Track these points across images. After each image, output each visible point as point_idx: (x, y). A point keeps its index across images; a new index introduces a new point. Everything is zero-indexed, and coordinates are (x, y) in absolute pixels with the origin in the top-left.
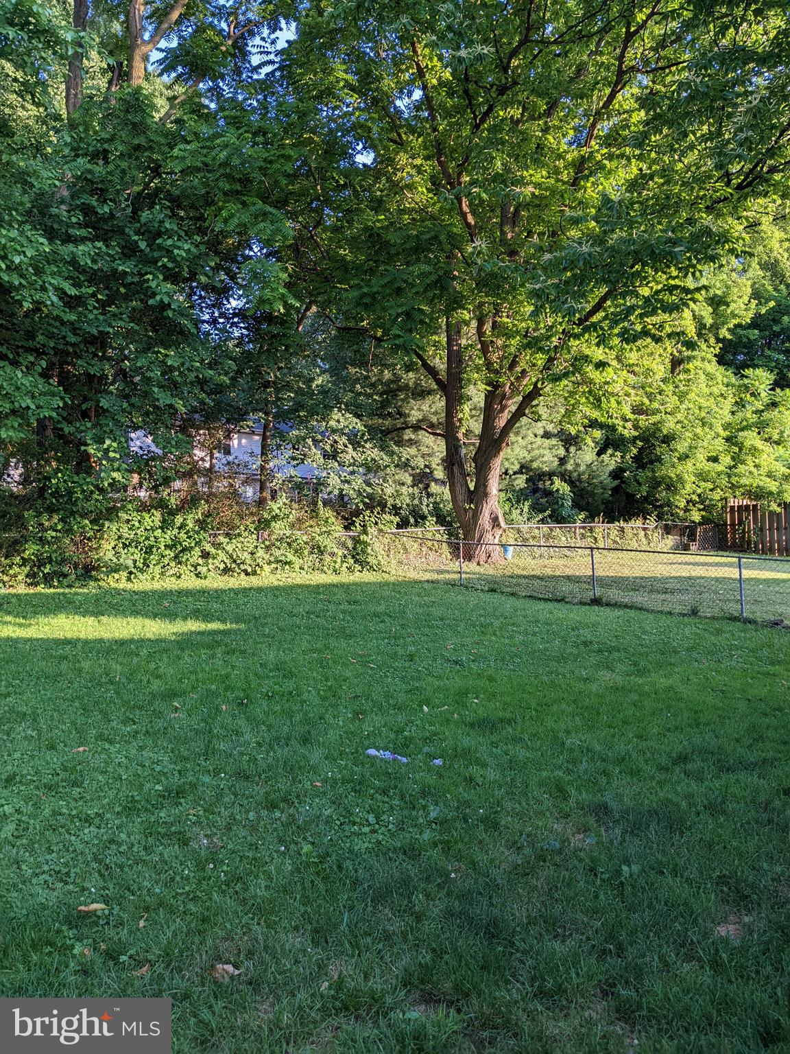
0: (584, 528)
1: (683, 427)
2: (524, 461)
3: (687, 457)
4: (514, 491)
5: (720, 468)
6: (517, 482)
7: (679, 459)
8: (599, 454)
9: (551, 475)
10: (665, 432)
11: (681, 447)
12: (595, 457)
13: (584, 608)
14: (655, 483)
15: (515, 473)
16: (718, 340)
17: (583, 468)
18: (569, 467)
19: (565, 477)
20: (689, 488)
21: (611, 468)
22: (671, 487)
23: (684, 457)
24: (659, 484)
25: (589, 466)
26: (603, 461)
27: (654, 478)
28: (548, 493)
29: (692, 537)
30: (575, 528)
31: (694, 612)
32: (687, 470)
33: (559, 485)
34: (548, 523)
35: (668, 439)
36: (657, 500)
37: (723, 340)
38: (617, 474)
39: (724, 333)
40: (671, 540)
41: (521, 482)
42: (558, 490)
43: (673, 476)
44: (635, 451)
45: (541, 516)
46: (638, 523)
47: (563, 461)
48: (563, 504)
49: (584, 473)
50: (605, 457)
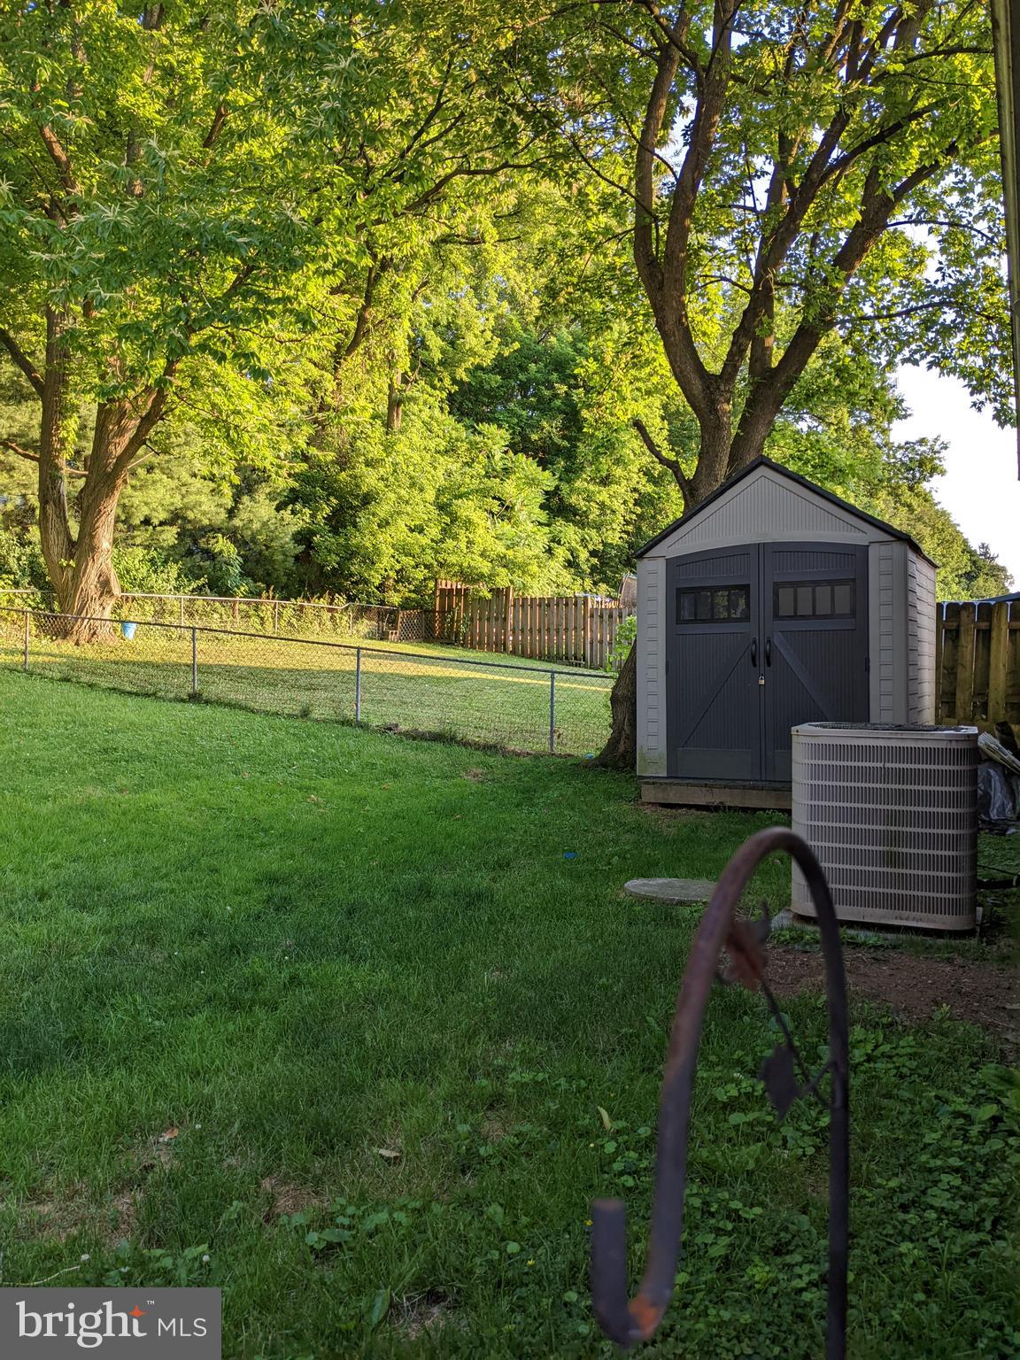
0: (248, 604)
1: (386, 486)
2: (172, 508)
3: (388, 523)
4: (162, 548)
5: (424, 541)
6: (164, 536)
7: (379, 526)
8: (278, 509)
9: (214, 529)
10: (365, 489)
11: (383, 510)
12: (274, 513)
13: (179, 706)
14: (351, 554)
15: (162, 524)
16: (454, 381)
17: (256, 526)
18: (237, 522)
19: (233, 535)
20: (386, 562)
21: (295, 529)
22: (369, 560)
23: (384, 524)
24: (353, 554)
25: (265, 524)
26: (282, 519)
27: (347, 547)
28: (210, 555)
29: (393, 623)
30: (235, 602)
31: (305, 714)
32: (385, 540)
33: (222, 545)
34: (206, 595)
35: (367, 499)
36: (352, 575)
37: (460, 383)
38: (304, 537)
39: (461, 374)
40: (365, 625)
41: (170, 536)
42: (221, 552)
43: (368, 544)
44: (328, 510)
45: (194, 585)
46: (323, 603)
47: (231, 513)
48: (228, 570)
49: (259, 532)
50: (286, 514)
